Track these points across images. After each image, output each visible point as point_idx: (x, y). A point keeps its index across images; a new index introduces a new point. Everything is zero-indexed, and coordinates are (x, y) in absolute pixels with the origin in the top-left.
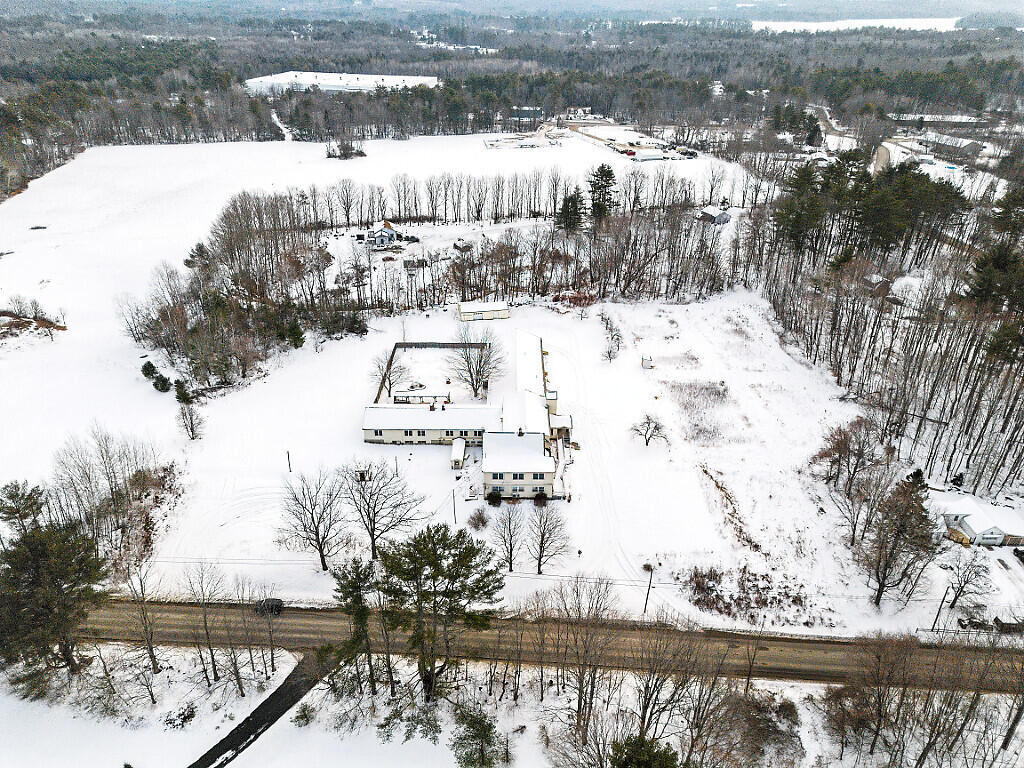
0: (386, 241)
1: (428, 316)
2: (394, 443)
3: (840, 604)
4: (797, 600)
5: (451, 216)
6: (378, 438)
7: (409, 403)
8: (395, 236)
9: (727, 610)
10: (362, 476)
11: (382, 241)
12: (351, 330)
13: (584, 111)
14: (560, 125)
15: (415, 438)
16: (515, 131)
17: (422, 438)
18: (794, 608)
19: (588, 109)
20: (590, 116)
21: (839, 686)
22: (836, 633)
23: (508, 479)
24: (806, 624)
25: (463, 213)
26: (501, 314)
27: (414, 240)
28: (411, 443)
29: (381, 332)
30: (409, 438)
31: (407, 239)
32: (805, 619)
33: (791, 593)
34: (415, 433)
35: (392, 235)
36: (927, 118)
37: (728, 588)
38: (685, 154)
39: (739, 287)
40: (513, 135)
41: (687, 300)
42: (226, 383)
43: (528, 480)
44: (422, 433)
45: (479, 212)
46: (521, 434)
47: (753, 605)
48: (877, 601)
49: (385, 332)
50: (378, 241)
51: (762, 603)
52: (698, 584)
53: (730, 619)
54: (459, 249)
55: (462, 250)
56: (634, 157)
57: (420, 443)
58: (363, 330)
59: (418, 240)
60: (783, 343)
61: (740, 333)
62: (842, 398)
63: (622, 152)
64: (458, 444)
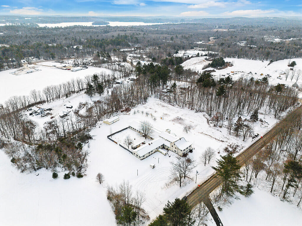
1: (99, 127)
2: (147, 157)
3: (241, 144)
8: (43, 110)
9: (234, 153)
10: (154, 167)
12: (88, 139)
14: (29, 63)
16: (15, 68)
18: (238, 147)
20: (35, 59)
23: (186, 150)
24: (242, 149)
26: (118, 119)
27: (50, 109)
29: (96, 136)
30: (149, 154)
33: (236, 145)
37: (230, 149)
38: (84, 67)
39: (148, 97)
41: (144, 103)
42: (80, 167)
43: (189, 148)
44: (152, 151)
46: (180, 139)
48: (244, 140)
51: (235, 149)
52: (227, 151)
54: (70, 108)
55: (71, 108)
56: (71, 70)
57: (151, 154)
58: (90, 138)
59: (52, 109)
60: (173, 106)
61: (163, 106)
62: (196, 112)
63: (66, 69)
64: (160, 150)
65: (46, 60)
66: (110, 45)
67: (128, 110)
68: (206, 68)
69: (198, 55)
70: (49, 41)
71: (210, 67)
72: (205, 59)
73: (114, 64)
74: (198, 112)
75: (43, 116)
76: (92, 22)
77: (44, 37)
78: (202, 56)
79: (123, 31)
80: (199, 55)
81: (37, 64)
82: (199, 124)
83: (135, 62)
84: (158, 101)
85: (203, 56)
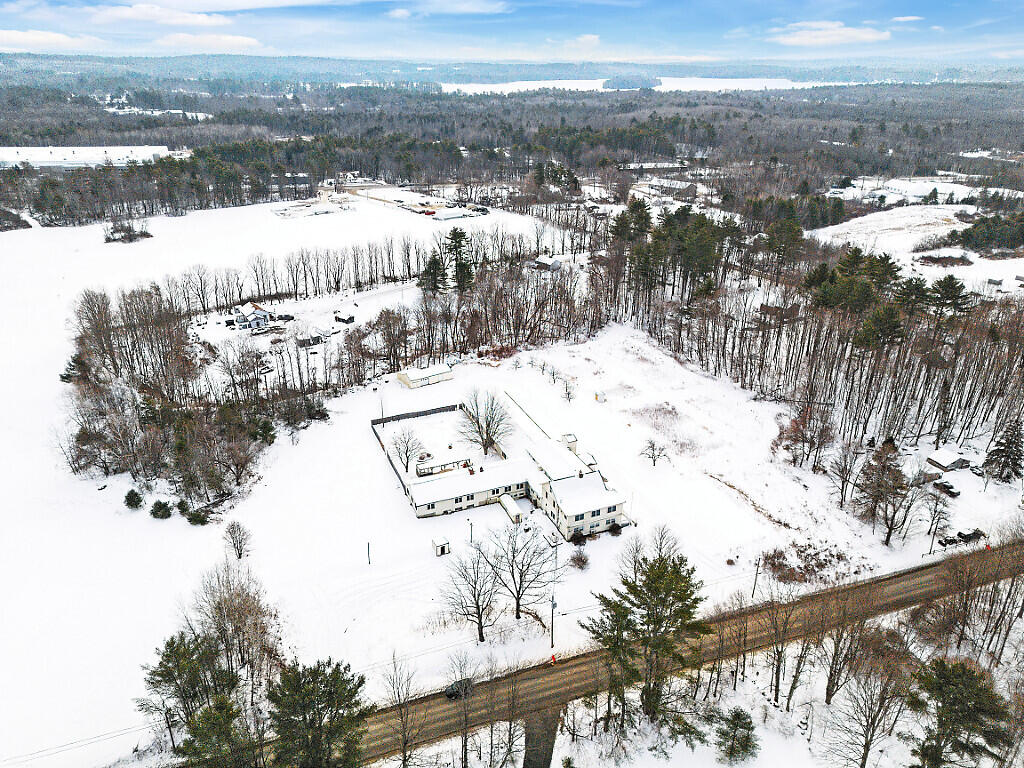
0: (262, 322)
1: (375, 389)
2: (446, 513)
3: (867, 552)
4: (840, 557)
5: (311, 290)
6: (431, 511)
7: (432, 474)
8: (268, 317)
9: (802, 579)
10: (443, 549)
11: (258, 324)
12: (312, 417)
13: (353, 175)
14: (338, 190)
15: (465, 503)
16: (296, 199)
17: (470, 502)
18: (842, 563)
19: (356, 173)
20: (360, 180)
21: (918, 606)
22: (878, 573)
23: (587, 517)
24: (856, 573)
25: (323, 285)
26: (446, 376)
27: (288, 318)
28: (461, 509)
29: (342, 412)
30: (459, 505)
31: (280, 318)
32: (853, 570)
33: (834, 553)
34: (464, 499)
35: (265, 316)
36: (646, 166)
37: (793, 561)
38: (478, 210)
39: (611, 323)
40: (296, 203)
41: (582, 340)
42: (224, 495)
43: (604, 515)
44: (471, 497)
45: (338, 283)
46: (581, 476)
47: (817, 569)
48: (887, 542)
49: (346, 413)
50: (254, 324)
51: (821, 566)
52: (773, 565)
53: (808, 584)
54: (343, 321)
55: (347, 322)
56: (435, 216)
57: (469, 507)
58: (323, 415)
59: (293, 318)
60: (681, 363)
61: (644, 360)
62: (755, 399)
63: (423, 212)
64: (507, 500)
65: (391, 182)
66: (602, 147)
67: (502, 353)
68: (933, 249)
69: (931, 199)
70: (436, 131)
71: (957, 243)
72: (957, 215)
73: (578, 208)
74: (764, 399)
75: (256, 334)
76: (605, 80)
77: (431, 119)
78: (950, 201)
79: (686, 106)
80: (936, 197)
81: (359, 192)
82: (731, 444)
83: (656, 204)
84: (640, 339)
85: (957, 203)
